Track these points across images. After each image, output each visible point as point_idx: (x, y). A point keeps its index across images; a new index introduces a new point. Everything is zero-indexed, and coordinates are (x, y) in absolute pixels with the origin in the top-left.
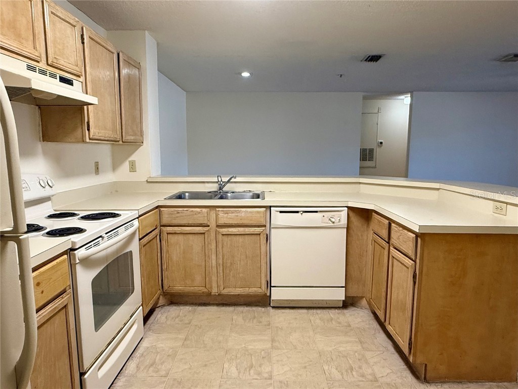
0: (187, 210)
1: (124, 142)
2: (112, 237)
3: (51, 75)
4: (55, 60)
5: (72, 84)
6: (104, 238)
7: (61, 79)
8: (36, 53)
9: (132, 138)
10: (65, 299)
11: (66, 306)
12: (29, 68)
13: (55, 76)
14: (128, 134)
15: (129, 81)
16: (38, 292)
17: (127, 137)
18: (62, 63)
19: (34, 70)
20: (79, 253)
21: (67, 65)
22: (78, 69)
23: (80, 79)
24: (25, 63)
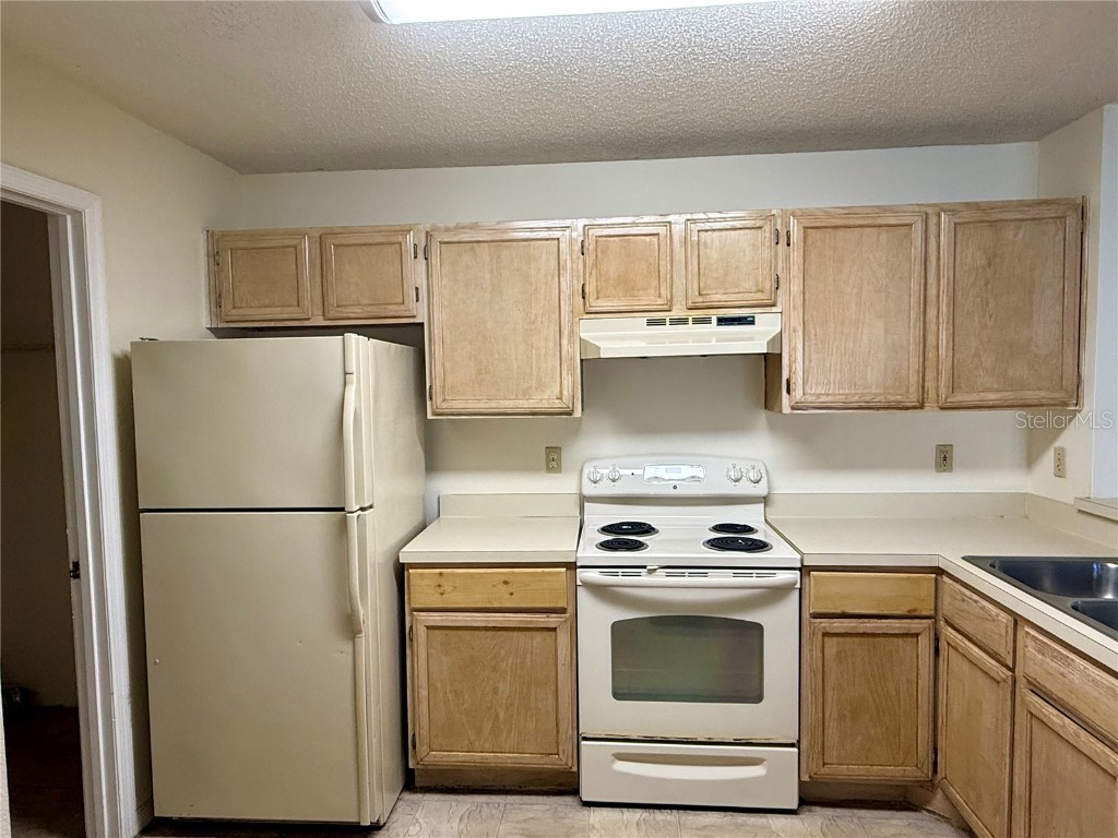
0: (976, 602)
1: (942, 409)
2: (683, 575)
3: (697, 321)
4: (700, 299)
5: (752, 323)
6: (651, 571)
7: (722, 321)
8: (660, 301)
9: (992, 397)
10: (552, 620)
11: (555, 629)
12: (651, 323)
13: (706, 321)
14: (971, 390)
15: (989, 265)
16: (505, 590)
17: (960, 397)
18: (719, 297)
19: (661, 322)
20: (582, 574)
21: (730, 298)
22: (760, 296)
23: (774, 309)
24: (642, 320)
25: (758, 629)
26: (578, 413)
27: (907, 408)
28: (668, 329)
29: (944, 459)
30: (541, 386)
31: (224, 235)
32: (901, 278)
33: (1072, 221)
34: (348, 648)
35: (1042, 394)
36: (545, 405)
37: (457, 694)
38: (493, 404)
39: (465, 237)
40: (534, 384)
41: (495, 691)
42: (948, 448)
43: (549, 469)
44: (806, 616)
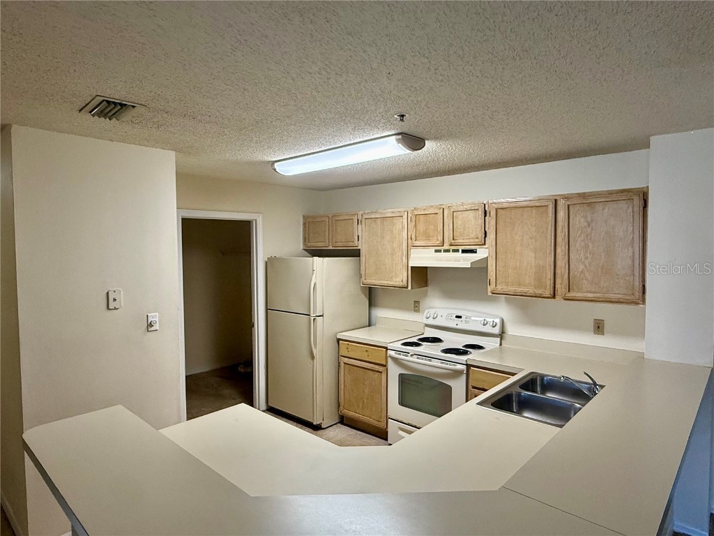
1: (565, 299)
2: (422, 359)
3: (454, 251)
4: (453, 241)
5: (476, 252)
6: (412, 355)
7: (464, 251)
8: (438, 242)
9: (590, 295)
10: (381, 369)
11: (381, 372)
12: (436, 251)
13: (458, 251)
14: (580, 290)
15: (589, 225)
16: (366, 354)
17: (572, 294)
18: (460, 241)
19: (440, 251)
20: (389, 352)
21: (465, 241)
22: (477, 240)
23: (484, 246)
24: (433, 249)
25: (450, 388)
26: (410, 288)
27: (544, 297)
28: (442, 254)
29: (599, 328)
30: (397, 276)
31: (308, 217)
32: (542, 233)
33: (637, 202)
34: (312, 362)
35: (620, 296)
36: (397, 284)
37: (353, 391)
38: (380, 282)
39: (373, 216)
40: (394, 275)
41: (364, 392)
42: (600, 322)
43: (415, 311)
44: (470, 387)
